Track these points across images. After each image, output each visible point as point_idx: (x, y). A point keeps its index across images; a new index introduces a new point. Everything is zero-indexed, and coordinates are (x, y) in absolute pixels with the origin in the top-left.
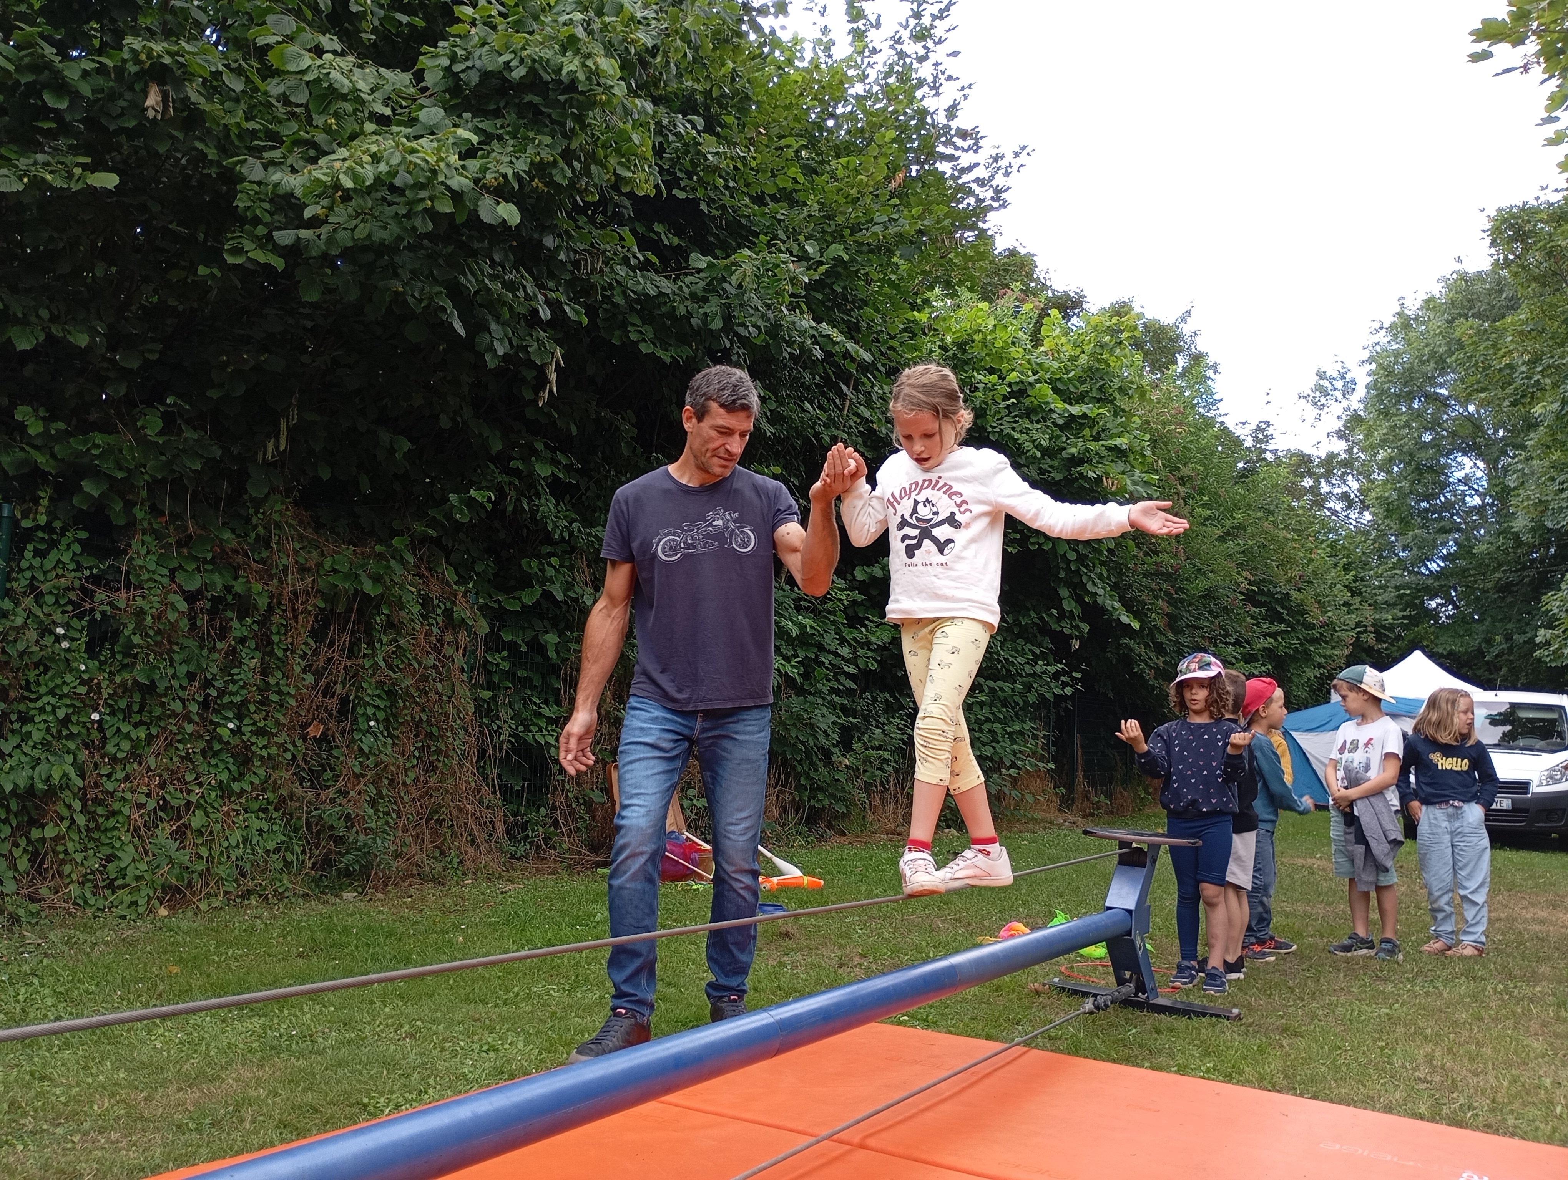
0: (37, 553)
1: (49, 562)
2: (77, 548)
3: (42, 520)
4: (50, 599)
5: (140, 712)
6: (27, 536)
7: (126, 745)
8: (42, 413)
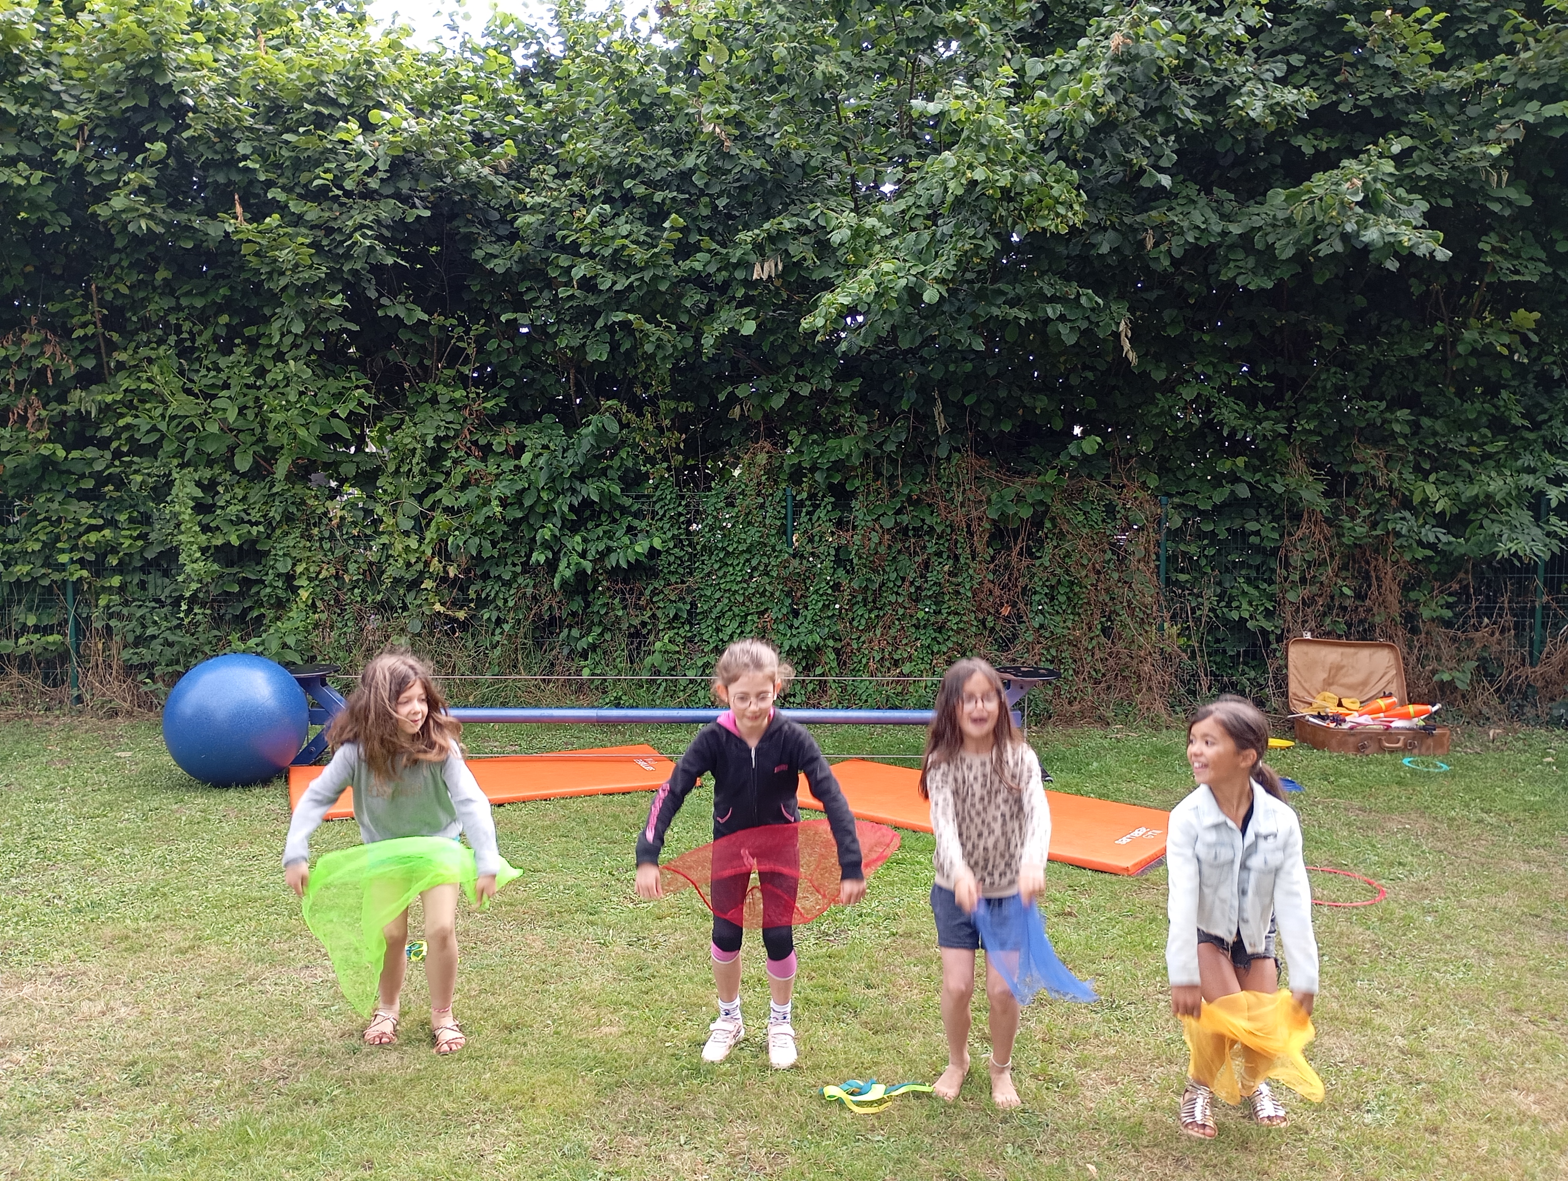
0: (808, 513)
1: (815, 518)
2: (829, 507)
3: (805, 495)
4: (817, 539)
5: (874, 601)
6: (802, 503)
7: (863, 622)
8: (804, 431)
